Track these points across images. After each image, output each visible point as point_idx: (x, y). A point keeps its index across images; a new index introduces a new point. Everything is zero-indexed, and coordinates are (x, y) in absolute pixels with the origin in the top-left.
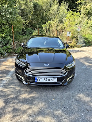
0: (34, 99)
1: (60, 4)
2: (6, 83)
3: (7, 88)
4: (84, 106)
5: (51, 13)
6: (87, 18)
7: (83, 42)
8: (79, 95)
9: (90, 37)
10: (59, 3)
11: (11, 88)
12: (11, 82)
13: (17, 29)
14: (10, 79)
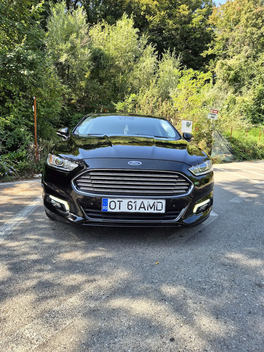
0: (99, 261)
1: (160, 58)
2: (14, 231)
3: (19, 241)
4: (247, 276)
5: (138, 76)
6: (232, 90)
7: (226, 150)
8: (229, 255)
9: (244, 137)
10: (157, 53)
11: (27, 239)
12: (30, 227)
13: (46, 109)
14: (27, 222)
